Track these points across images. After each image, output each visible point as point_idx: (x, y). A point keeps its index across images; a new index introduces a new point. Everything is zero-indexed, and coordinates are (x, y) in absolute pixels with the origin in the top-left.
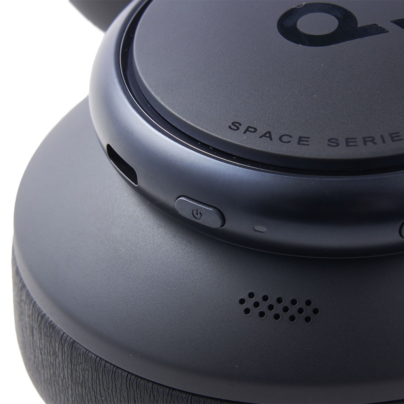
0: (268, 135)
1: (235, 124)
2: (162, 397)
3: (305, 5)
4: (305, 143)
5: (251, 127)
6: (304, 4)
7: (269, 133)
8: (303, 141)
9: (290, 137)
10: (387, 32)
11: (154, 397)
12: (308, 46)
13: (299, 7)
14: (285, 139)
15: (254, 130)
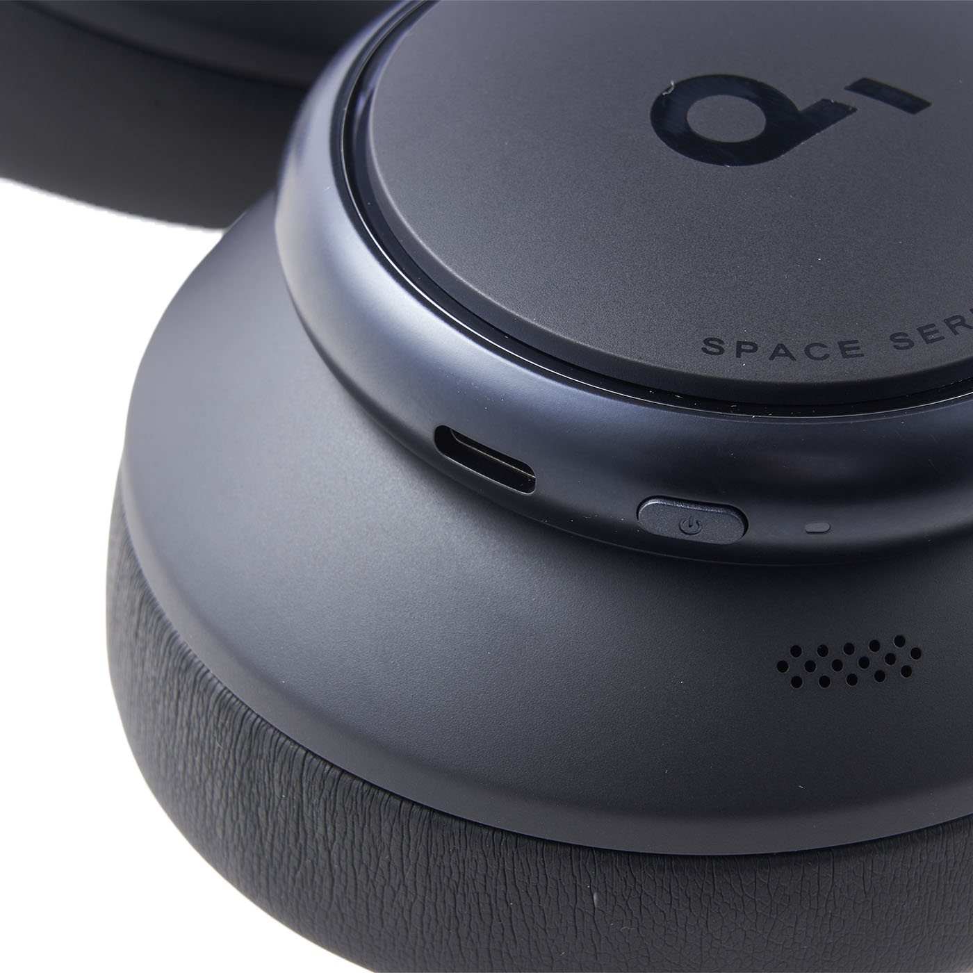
0: (781, 351)
1: (710, 342)
2: (651, 876)
3: (676, 85)
4: (854, 352)
5: (745, 343)
6: (672, 83)
7: (781, 346)
8: (849, 349)
9: (824, 346)
10: (854, 110)
11: (635, 879)
12: (740, 165)
13: (670, 92)
14: (816, 352)
15: (752, 348)
